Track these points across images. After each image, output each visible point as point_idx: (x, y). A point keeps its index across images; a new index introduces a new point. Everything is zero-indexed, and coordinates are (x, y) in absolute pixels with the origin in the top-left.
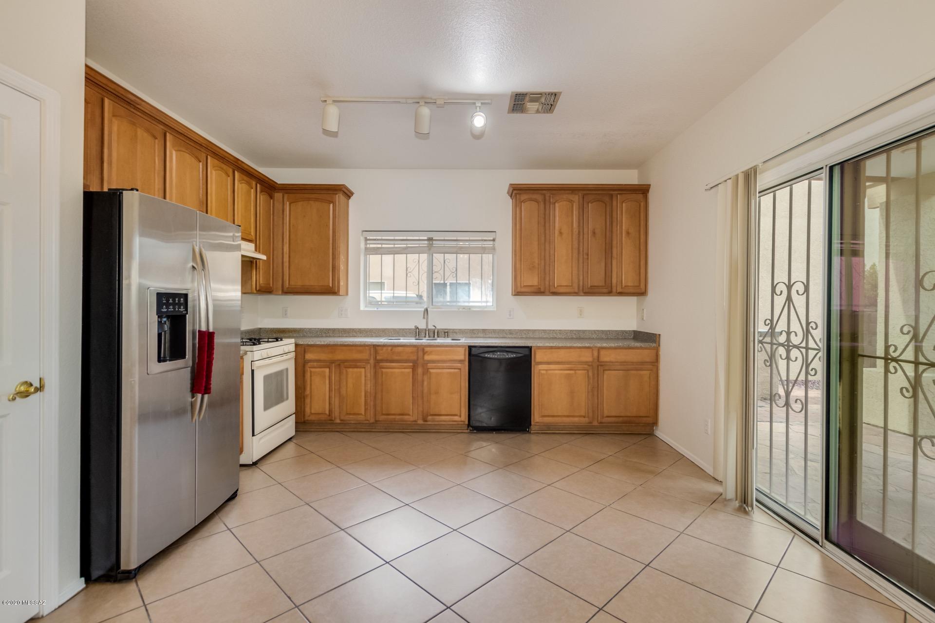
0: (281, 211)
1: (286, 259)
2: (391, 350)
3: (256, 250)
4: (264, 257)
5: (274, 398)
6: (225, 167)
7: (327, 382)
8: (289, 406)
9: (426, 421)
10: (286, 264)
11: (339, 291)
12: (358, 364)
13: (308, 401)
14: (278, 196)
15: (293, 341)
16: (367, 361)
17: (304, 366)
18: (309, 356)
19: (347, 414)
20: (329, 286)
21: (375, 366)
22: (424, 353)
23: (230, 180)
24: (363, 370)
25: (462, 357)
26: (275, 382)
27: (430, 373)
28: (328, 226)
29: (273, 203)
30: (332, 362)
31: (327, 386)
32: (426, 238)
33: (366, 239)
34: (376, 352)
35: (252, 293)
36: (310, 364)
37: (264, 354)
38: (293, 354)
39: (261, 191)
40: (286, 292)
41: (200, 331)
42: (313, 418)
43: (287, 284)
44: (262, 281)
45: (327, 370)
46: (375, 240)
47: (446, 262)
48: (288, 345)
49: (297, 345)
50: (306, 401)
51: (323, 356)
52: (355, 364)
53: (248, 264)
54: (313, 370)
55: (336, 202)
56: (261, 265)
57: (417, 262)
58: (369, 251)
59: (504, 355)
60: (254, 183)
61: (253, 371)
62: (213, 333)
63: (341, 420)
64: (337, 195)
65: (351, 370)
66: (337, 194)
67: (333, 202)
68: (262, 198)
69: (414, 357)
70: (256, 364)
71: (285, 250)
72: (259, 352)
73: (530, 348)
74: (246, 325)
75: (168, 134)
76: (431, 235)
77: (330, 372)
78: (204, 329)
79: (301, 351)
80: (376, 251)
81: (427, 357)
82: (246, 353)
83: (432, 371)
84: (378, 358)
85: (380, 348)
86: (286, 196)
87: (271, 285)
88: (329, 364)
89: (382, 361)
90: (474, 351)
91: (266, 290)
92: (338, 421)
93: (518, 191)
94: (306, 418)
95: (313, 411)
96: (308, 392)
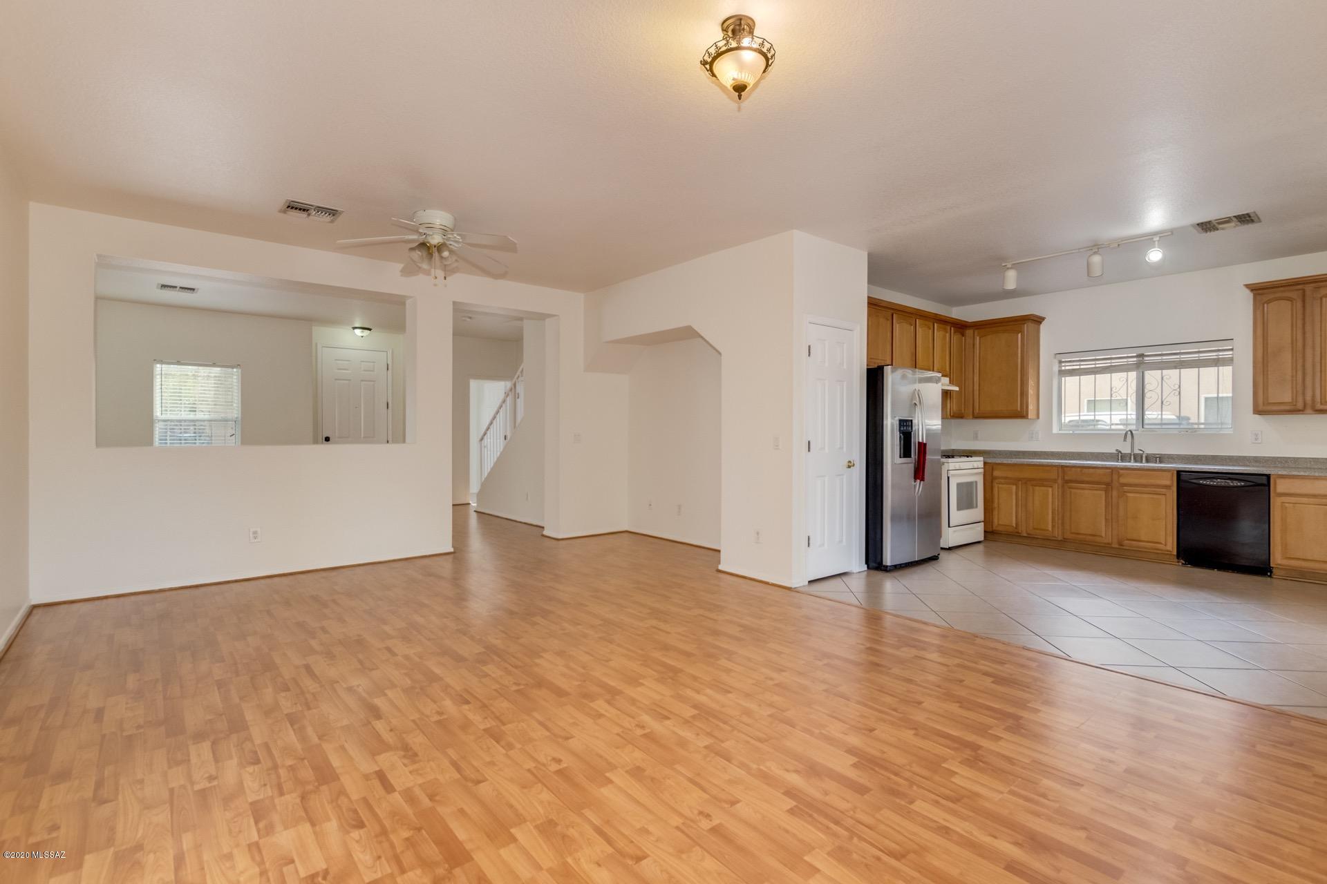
0: (972, 346)
1: (976, 387)
2: (1081, 471)
3: (950, 383)
4: (957, 389)
5: (966, 502)
6: (927, 323)
7: (1014, 497)
8: (978, 513)
9: (1121, 545)
10: (976, 393)
11: (1027, 414)
12: (1045, 483)
13: (996, 513)
14: (969, 332)
15: (982, 459)
16: (1055, 481)
17: (992, 482)
18: (996, 473)
19: (1034, 529)
20: (1017, 410)
21: (1063, 486)
22: (1120, 476)
23: (931, 331)
24: (1050, 489)
25: (1168, 483)
26: (966, 491)
27: (1127, 497)
28: (1016, 354)
29: (965, 339)
30: (1019, 480)
31: (1014, 501)
32: (1135, 355)
33: (1060, 362)
34: (1064, 472)
35: (948, 418)
36: (997, 481)
37: (957, 466)
38: (982, 470)
39: (955, 332)
40: (976, 417)
41: (919, 443)
42: (1000, 529)
43: (977, 410)
44: (955, 408)
45: (1014, 487)
46: (1070, 361)
47: (1164, 378)
48: (978, 462)
49: (985, 463)
50: (994, 513)
51: (1010, 474)
52: (1042, 482)
53: (946, 394)
54: (1000, 486)
55: (1024, 332)
56: (954, 395)
57: (1125, 380)
58: (1063, 373)
59: (1226, 482)
60: (949, 328)
61: (948, 478)
62: (925, 445)
63: (1028, 534)
64: (1026, 325)
65: (1037, 488)
66: (1024, 324)
67: (1021, 331)
68: (956, 338)
69: (1107, 479)
70: (951, 472)
71: (975, 380)
72: (953, 464)
73: (1268, 476)
74: (944, 447)
75: (894, 315)
76: (1140, 351)
77: (1017, 489)
78: (921, 441)
79: (989, 469)
80: (1072, 373)
81: (1123, 480)
82: (943, 463)
83: (1129, 495)
84: (1066, 478)
85: (1068, 469)
86: (976, 332)
87: (963, 411)
88: (1016, 481)
89: (1071, 481)
90: (1184, 477)
91: (959, 416)
92: (1025, 535)
93: (1261, 291)
94: (994, 528)
95: (1000, 523)
96: (996, 505)
